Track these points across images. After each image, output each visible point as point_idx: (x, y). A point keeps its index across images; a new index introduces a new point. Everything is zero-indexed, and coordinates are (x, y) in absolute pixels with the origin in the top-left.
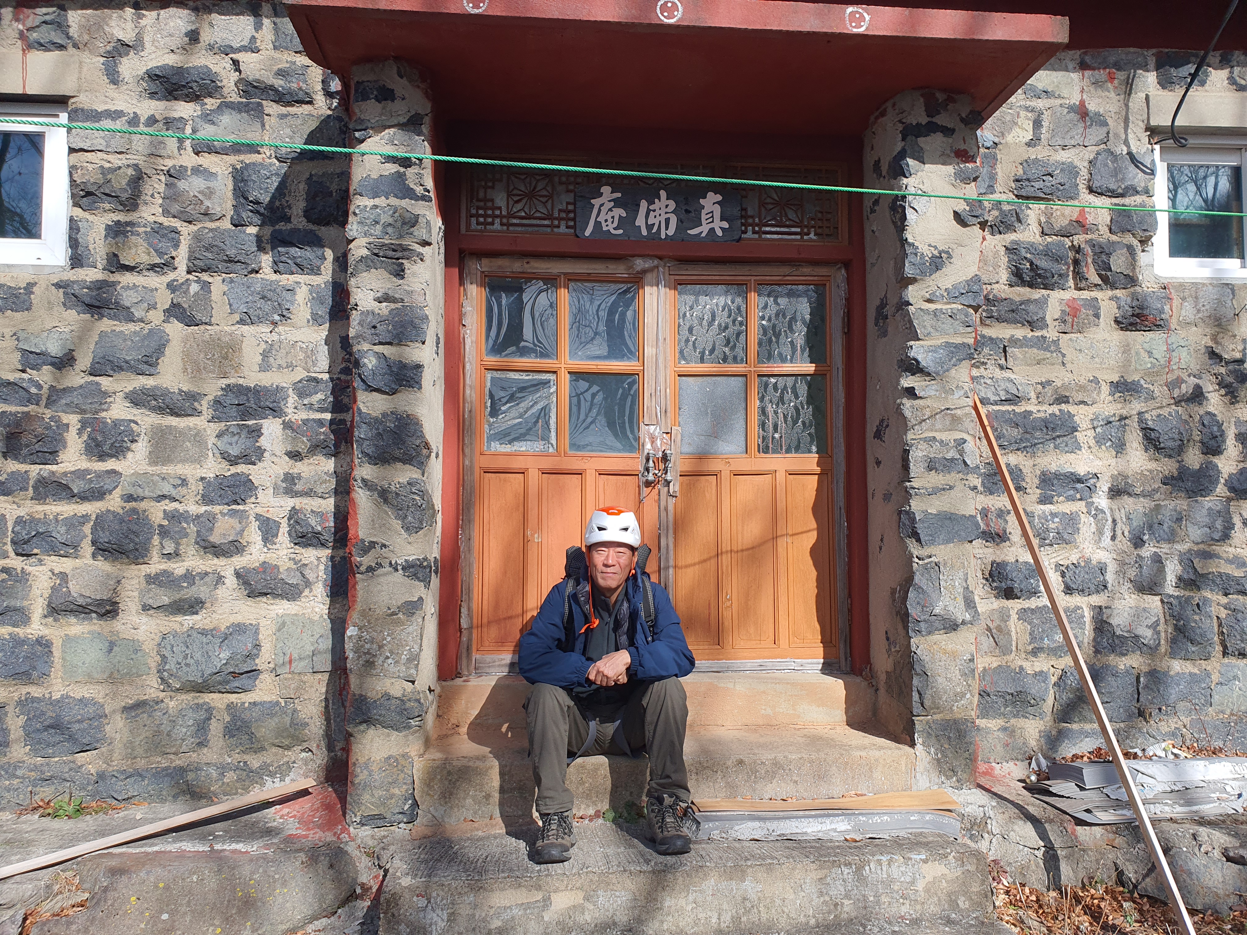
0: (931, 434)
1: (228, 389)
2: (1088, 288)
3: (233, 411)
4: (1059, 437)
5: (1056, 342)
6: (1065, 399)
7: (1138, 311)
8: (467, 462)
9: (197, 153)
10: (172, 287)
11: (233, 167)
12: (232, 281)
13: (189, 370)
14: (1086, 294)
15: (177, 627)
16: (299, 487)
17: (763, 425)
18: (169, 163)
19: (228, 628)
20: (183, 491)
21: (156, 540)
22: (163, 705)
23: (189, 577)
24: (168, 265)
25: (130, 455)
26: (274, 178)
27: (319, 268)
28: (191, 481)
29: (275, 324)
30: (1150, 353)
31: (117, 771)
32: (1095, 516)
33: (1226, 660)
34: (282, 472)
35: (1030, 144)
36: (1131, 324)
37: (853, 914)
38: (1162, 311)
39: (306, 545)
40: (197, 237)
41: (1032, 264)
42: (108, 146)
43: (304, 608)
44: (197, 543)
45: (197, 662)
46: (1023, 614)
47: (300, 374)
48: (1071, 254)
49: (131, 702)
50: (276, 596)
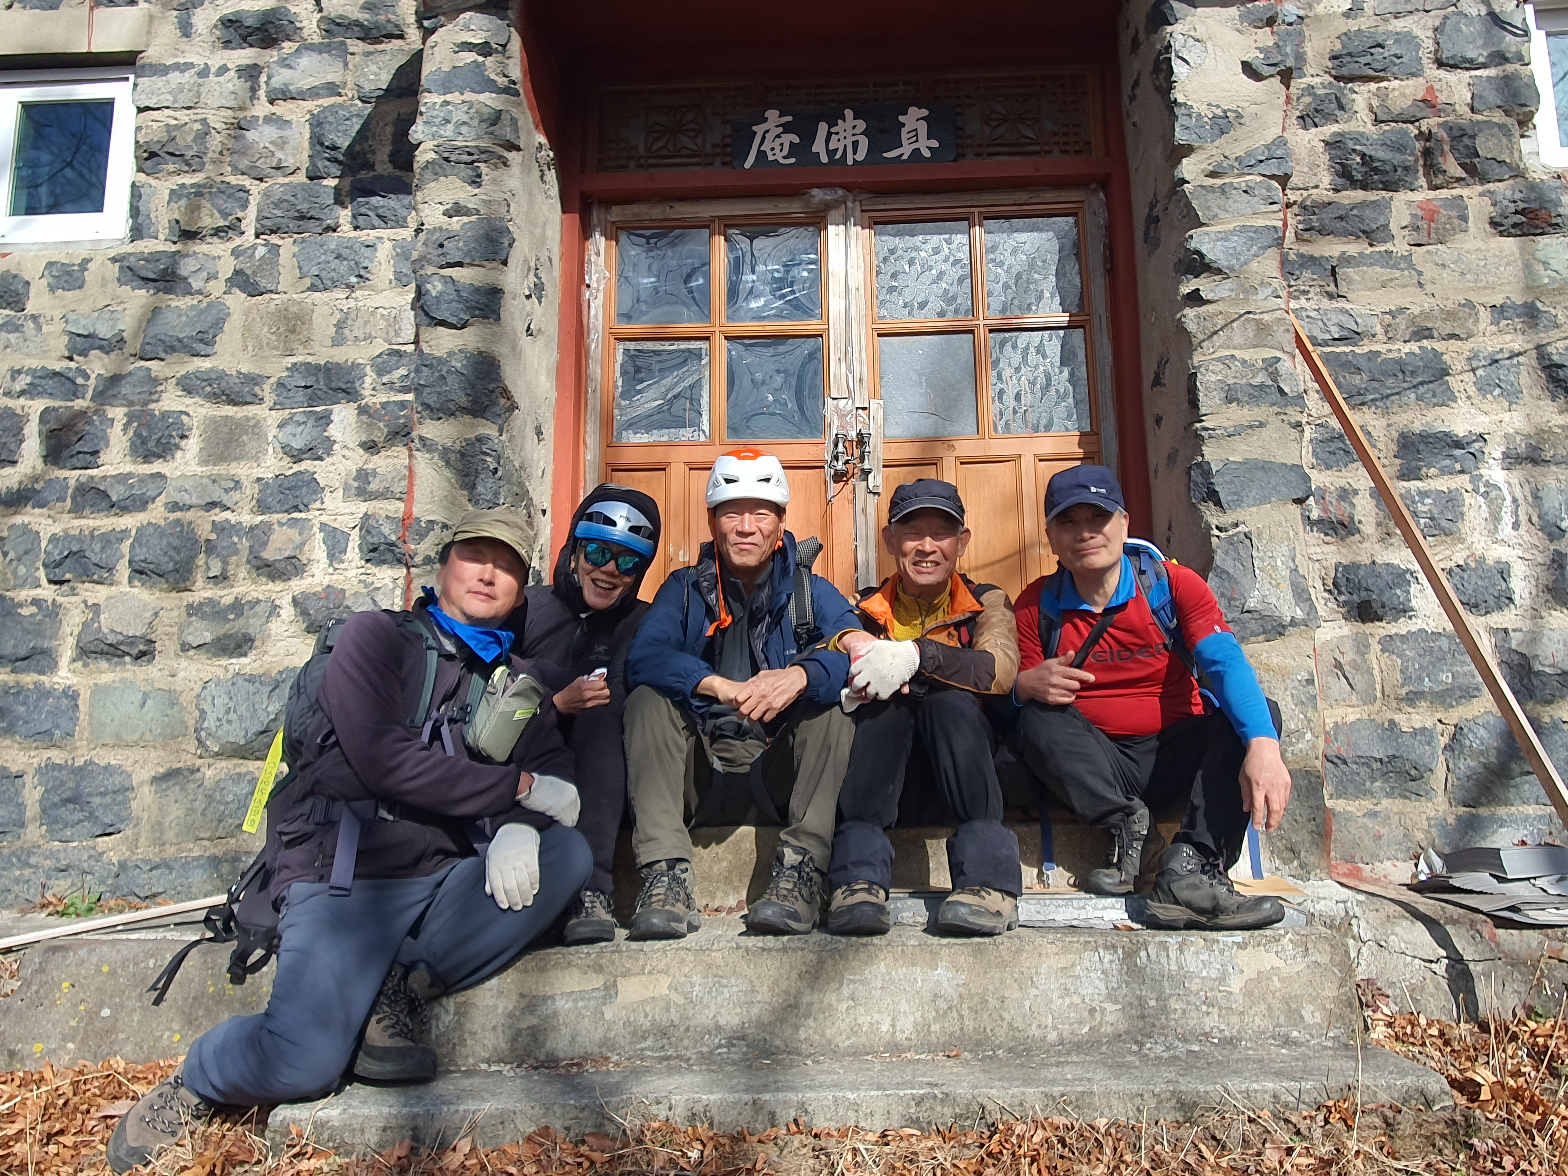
1: (294, 368)
2: (1447, 185)
3: (300, 396)
4: (1422, 383)
5: (1407, 258)
6: (1427, 333)
7: (1522, 207)
9: (272, 102)
10: (237, 254)
11: (311, 112)
12: (304, 240)
13: (250, 348)
14: (1445, 194)
15: (220, 673)
16: (373, 487)
18: (241, 115)
19: (276, 674)
20: (236, 496)
21: (201, 560)
22: (198, 776)
23: (237, 606)
24: (234, 228)
25: (179, 454)
26: (356, 120)
27: (405, 221)
28: (246, 483)
29: (351, 287)
30: (1545, 264)
31: (142, 860)
32: (1486, 495)
34: (354, 468)
35: (1350, 15)
36: (1516, 228)
38: (1558, 204)
39: (379, 562)
40: (266, 194)
41: (1364, 156)
42: (175, 102)
44: (248, 562)
45: (241, 718)
46: (1390, 644)
47: (381, 346)
48: (1419, 143)
49: (162, 771)
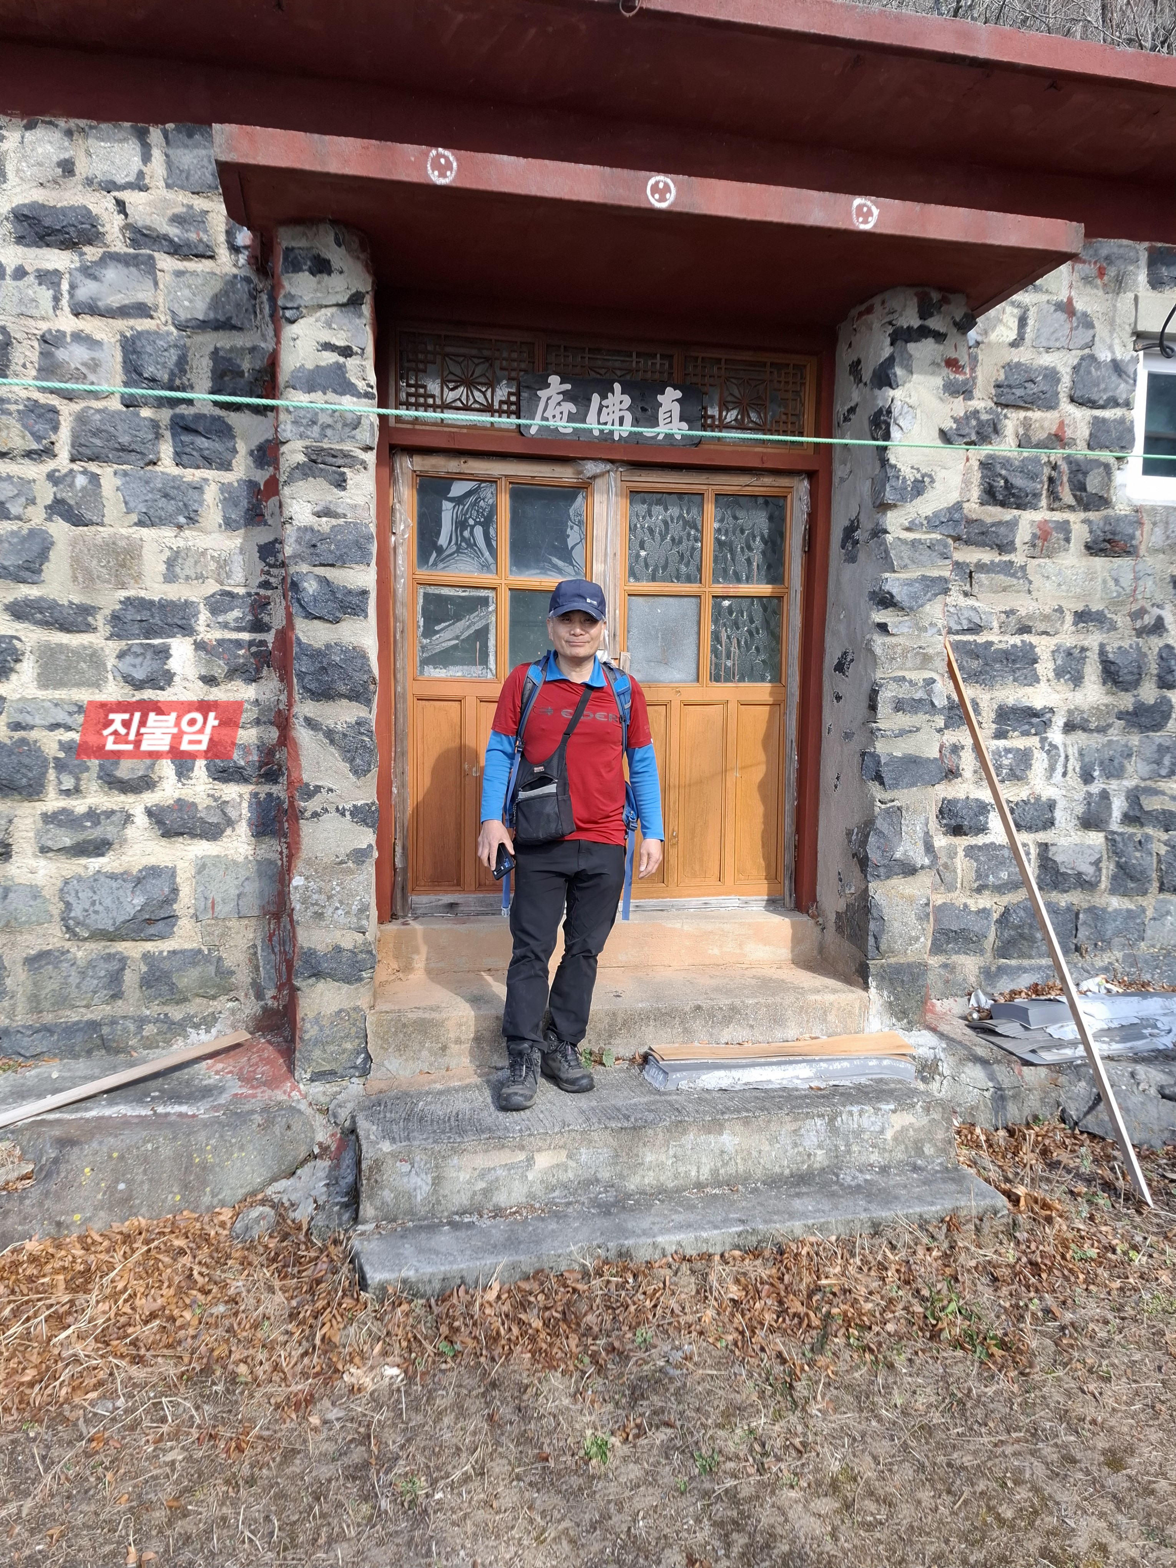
0: (900, 673)
1: (128, 602)
2: (1060, 509)
3: (135, 628)
4: (1018, 669)
5: (1023, 568)
6: (1028, 629)
7: (1109, 537)
8: (399, 689)
9: (77, 315)
10: (53, 478)
11: (123, 335)
12: (126, 473)
13: (80, 579)
14: (1058, 516)
15: (81, 871)
17: (715, 651)
18: (44, 326)
19: (140, 871)
21: (52, 774)
22: (70, 956)
23: (93, 815)
24: (48, 452)
25: (14, 677)
26: (172, 351)
27: (230, 464)
29: (180, 527)
30: (1117, 581)
31: (23, 1026)
32: (1048, 752)
33: (1161, 896)
34: (195, 697)
35: (1014, 344)
36: (1102, 550)
37: (826, 1163)
38: (1132, 537)
39: (226, 781)
40: (81, 419)
41: (1006, 481)
43: (227, 849)
44: (100, 777)
45: (107, 909)
46: (970, 851)
47: (212, 587)
48: (1047, 471)
49: (32, 952)
50: (193, 835)
